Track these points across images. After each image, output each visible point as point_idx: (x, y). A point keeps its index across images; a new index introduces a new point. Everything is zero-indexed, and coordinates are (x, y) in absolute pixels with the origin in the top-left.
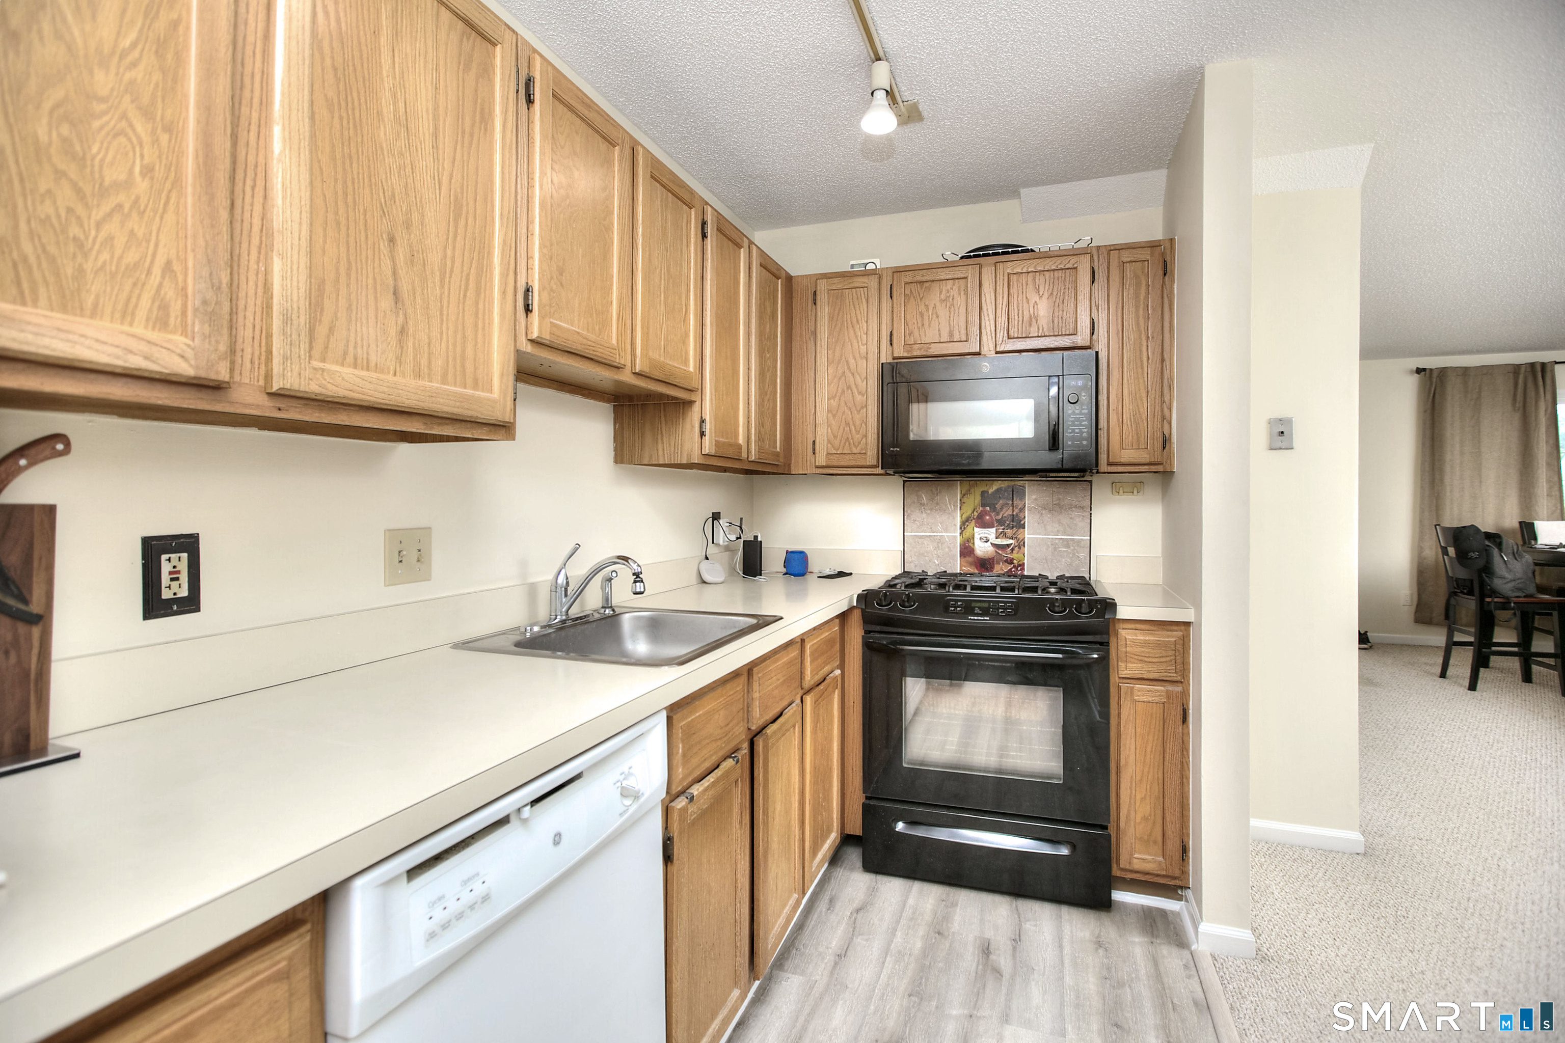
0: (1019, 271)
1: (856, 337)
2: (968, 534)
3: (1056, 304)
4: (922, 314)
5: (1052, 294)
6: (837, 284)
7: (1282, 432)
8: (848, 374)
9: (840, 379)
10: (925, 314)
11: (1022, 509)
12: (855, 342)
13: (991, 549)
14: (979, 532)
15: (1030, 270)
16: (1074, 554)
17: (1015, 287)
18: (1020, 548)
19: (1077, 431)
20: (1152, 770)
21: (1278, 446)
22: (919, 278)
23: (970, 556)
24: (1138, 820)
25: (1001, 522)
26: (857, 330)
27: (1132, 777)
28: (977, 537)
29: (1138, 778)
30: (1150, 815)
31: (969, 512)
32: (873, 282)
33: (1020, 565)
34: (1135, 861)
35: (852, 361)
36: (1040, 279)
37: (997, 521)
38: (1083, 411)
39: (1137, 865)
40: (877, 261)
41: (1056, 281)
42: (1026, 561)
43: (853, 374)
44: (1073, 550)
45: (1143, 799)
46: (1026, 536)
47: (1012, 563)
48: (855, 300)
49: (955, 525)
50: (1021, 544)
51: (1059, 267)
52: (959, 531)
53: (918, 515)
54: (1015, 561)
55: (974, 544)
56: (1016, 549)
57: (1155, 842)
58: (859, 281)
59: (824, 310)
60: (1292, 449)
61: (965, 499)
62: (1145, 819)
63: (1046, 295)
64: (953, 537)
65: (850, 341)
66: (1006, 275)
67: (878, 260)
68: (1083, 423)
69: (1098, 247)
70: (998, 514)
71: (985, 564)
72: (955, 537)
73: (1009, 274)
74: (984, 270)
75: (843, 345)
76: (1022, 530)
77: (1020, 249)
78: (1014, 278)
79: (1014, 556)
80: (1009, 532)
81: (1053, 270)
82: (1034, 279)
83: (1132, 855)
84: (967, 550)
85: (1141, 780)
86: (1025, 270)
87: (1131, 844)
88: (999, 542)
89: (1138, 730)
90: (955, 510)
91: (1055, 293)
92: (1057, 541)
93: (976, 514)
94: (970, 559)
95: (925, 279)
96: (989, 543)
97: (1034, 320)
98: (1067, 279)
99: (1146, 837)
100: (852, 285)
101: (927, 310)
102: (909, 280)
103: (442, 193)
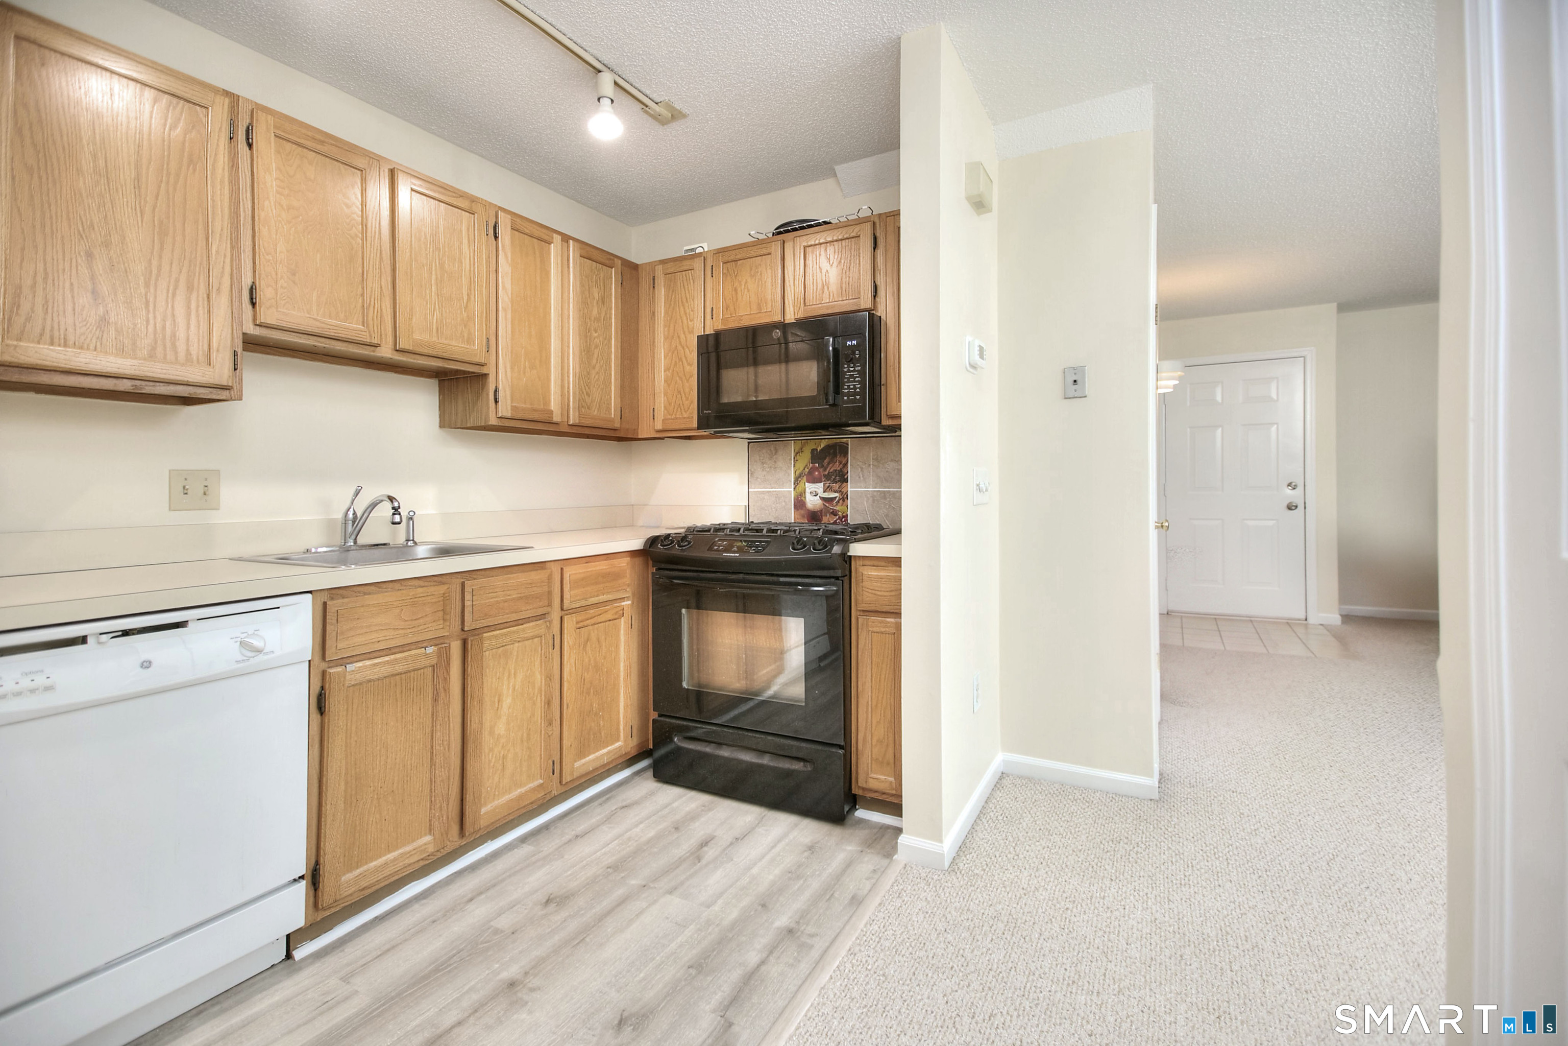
0: (813, 243)
1: (686, 314)
2: (800, 489)
3: (844, 271)
4: (736, 290)
5: (840, 262)
6: (671, 267)
7: (1075, 381)
8: (680, 348)
9: (673, 353)
10: (739, 289)
11: (846, 464)
12: (685, 319)
13: (820, 502)
14: (810, 487)
15: (821, 241)
16: (890, 505)
17: (811, 258)
18: (844, 501)
19: (852, 387)
20: (885, 696)
21: (1071, 395)
22: (732, 258)
23: (802, 509)
24: (874, 743)
25: (828, 477)
26: (687, 308)
27: (868, 702)
28: (808, 491)
29: (874, 703)
30: (884, 738)
31: (802, 469)
32: (698, 264)
33: (844, 517)
34: (870, 780)
35: (682, 336)
36: (831, 249)
37: (825, 476)
38: (857, 369)
39: (873, 784)
40: (705, 246)
41: (844, 250)
42: (849, 513)
43: (683, 348)
44: (889, 501)
45: (879, 723)
46: (849, 489)
47: (835, 515)
48: (685, 281)
49: (791, 481)
50: (844, 498)
51: (845, 236)
52: (793, 486)
53: (759, 473)
54: (840, 513)
55: (805, 497)
56: (841, 501)
57: (888, 764)
58: (686, 264)
59: (661, 292)
60: (1085, 397)
61: (798, 457)
62: (880, 741)
63: (835, 264)
64: (789, 490)
65: (681, 317)
66: (802, 247)
67: (706, 244)
68: (857, 379)
69: (880, 215)
70: (825, 470)
71: (814, 517)
72: (790, 492)
73: (805, 247)
74: (786, 245)
75: (676, 322)
76: (845, 484)
77: (812, 223)
78: (808, 249)
79: (837, 508)
80: (836, 486)
81: (841, 240)
82: (826, 250)
83: (868, 774)
84: (799, 503)
85: (876, 706)
86: (817, 242)
87: (868, 764)
88: (826, 495)
89: (874, 659)
90: (789, 468)
91: (843, 261)
92: (875, 494)
93: (807, 470)
94: (802, 512)
95: (739, 257)
96: (818, 497)
97: (826, 288)
98: (853, 247)
99: (881, 759)
100: (681, 269)
101: (741, 285)
102: (726, 259)
103: (145, 219)
